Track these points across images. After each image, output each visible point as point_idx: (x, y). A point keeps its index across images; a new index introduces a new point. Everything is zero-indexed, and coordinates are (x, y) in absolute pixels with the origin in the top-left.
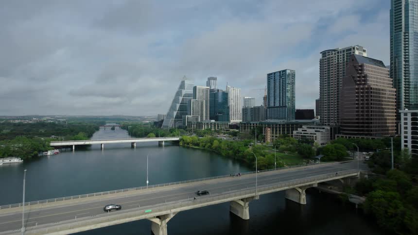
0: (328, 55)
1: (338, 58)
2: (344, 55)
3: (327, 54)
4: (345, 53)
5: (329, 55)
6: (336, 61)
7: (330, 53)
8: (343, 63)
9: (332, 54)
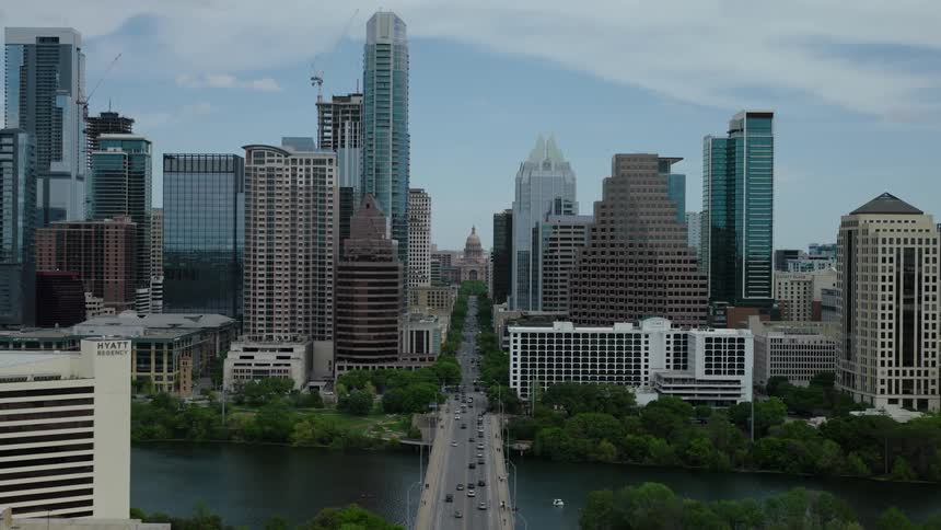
0: (269, 161)
1: (294, 175)
2: (308, 170)
3: (266, 158)
4: (311, 166)
5: (273, 161)
6: (289, 179)
7: (276, 158)
8: (308, 188)
9: (279, 161)
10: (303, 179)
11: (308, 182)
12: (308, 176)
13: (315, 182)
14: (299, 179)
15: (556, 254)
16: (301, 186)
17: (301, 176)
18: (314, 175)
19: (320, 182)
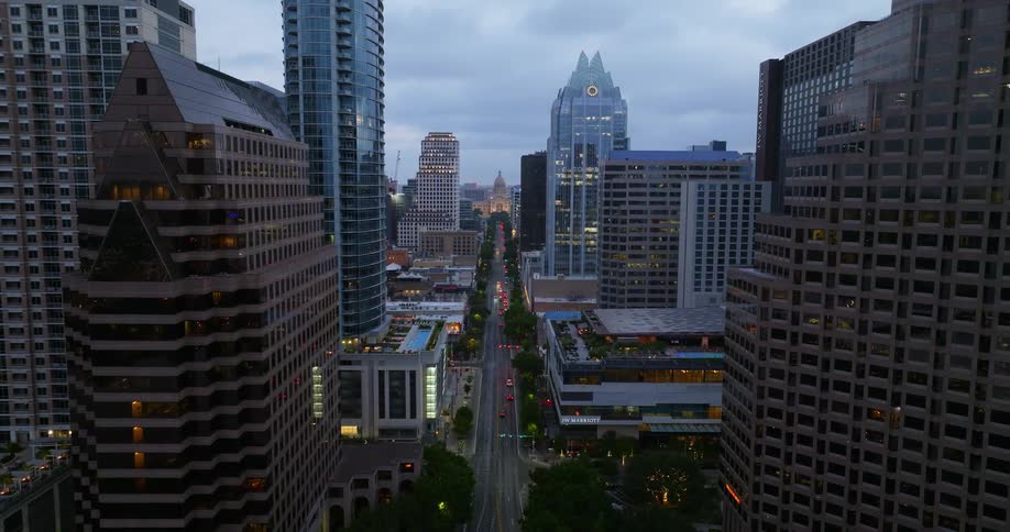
10: (60, 38)
11: (73, 46)
12: (72, 29)
13: (92, 43)
14: (48, 37)
15: (623, 207)
16: (55, 55)
17: (54, 29)
18: (91, 26)
19: (107, 46)
